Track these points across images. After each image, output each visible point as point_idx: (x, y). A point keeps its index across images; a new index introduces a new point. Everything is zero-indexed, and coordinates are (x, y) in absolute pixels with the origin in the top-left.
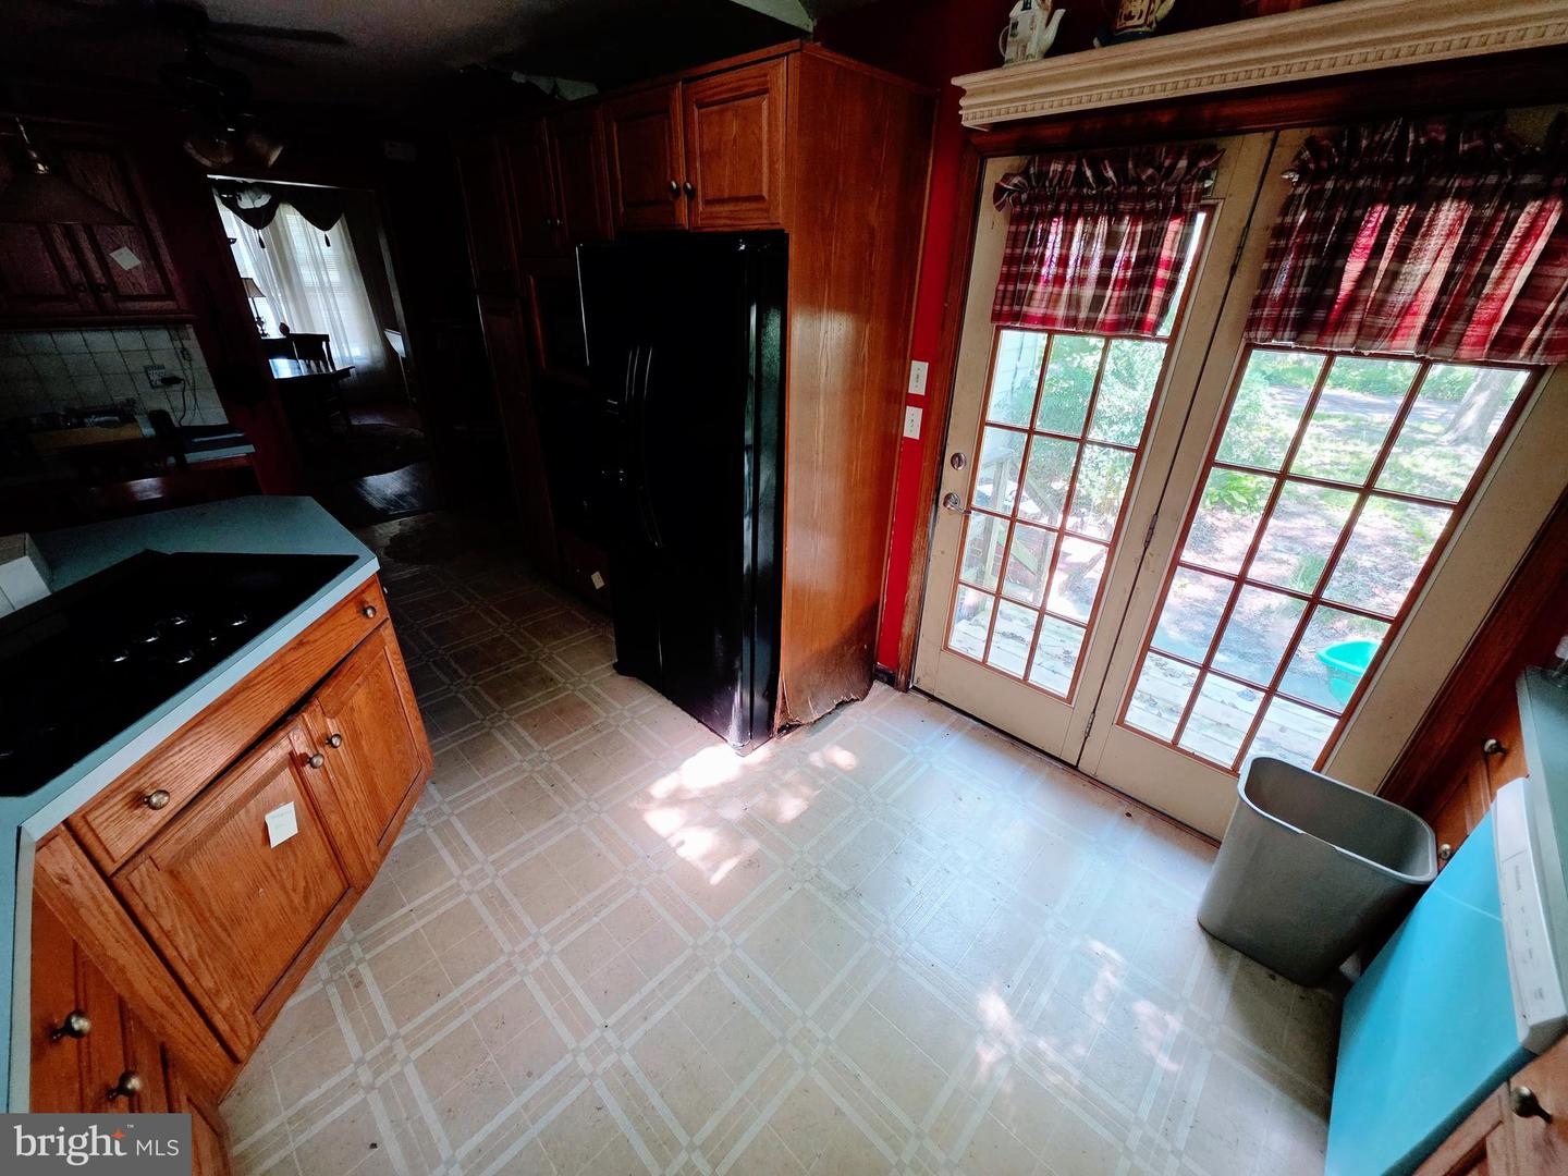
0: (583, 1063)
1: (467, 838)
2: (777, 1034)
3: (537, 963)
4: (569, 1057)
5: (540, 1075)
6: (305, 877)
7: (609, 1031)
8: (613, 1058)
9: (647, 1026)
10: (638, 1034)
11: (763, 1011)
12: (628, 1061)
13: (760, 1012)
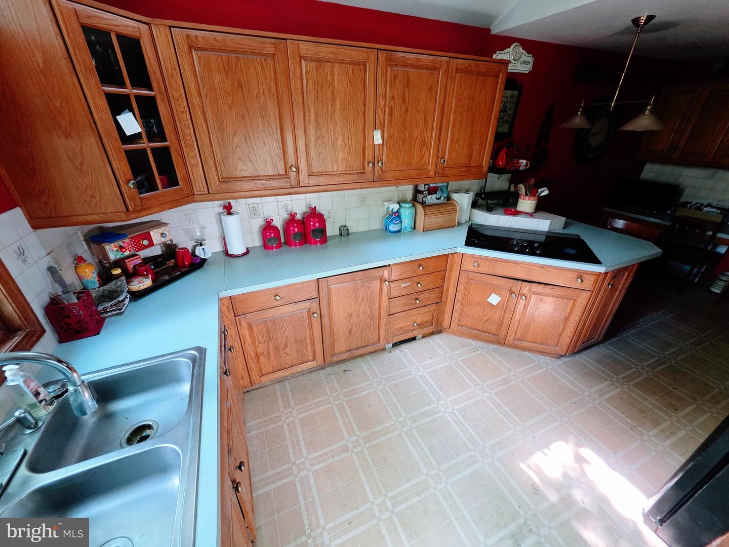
0: (442, 402)
1: (535, 373)
2: (441, 468)
3: (479, 392)
4: (445, 398)
5: (440, 391)
6: (489, 317)
7: (451, 410)
8: (443, 410)
9: (452, 422)
10: (449, 418)
11: (452, 466)
12: (441, 414)
13: (452, 464)
